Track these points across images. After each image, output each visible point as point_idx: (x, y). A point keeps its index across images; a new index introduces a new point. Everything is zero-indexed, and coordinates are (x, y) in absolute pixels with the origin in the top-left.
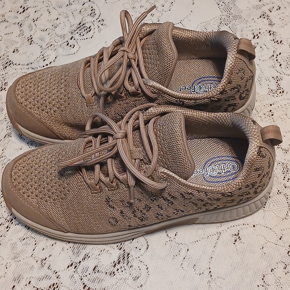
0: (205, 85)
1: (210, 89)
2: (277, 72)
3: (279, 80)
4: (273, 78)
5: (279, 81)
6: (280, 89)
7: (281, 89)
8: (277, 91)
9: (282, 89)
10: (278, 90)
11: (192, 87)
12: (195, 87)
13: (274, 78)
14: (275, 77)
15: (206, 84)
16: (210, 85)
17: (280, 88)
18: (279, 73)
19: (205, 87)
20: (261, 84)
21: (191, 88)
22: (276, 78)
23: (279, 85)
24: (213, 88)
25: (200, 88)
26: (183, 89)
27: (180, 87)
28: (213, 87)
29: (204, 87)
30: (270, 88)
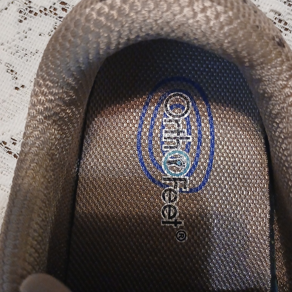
0: (166, 147)
1: (181, 135)
2: (6, 9)
3: (30, 7)
4: (21, 21)
5: (31, 9)
6: (55, 9)
7: (55, 6)
8: (60, 17)
9: (54, 4)
10: (55, 14)
11: (168, 186)
12: (169, 176)
13: (22, 19)
14: (18, 16)
15: (163, 143)
16: (166, 132)
17: (52, 10)
18: (9, 5)
19: (171, 147)
20: (34, 52)
21: (170, 190)
22: (22, 14)
23: (42, 9)
24: (179, 126)
25: (175, 162)
26: (172, 214)
27: (164, 222)
28: (176, 125)
29: (171, 151)
30: (49, 31)
